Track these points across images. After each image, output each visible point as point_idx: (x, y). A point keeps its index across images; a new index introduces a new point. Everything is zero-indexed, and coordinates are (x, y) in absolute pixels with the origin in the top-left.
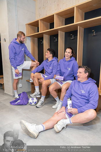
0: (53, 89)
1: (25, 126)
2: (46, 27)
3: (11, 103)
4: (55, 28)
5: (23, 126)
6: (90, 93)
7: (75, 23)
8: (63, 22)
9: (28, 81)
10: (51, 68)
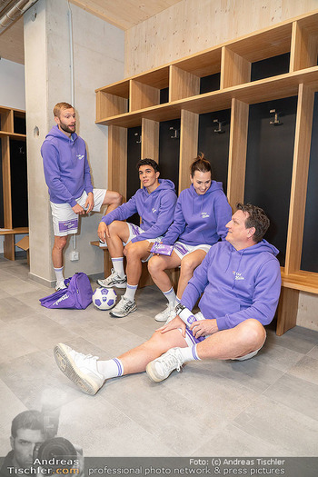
0: (158, 266)
1: (66, 358)
2: (150, 99)
3: (43, 302)
4: (171, 103)
5: (60, 358)
6: (258, 280)
7: (222, 90)
8: (193, 86)
9: (95, 244)
10: (154, 211)
